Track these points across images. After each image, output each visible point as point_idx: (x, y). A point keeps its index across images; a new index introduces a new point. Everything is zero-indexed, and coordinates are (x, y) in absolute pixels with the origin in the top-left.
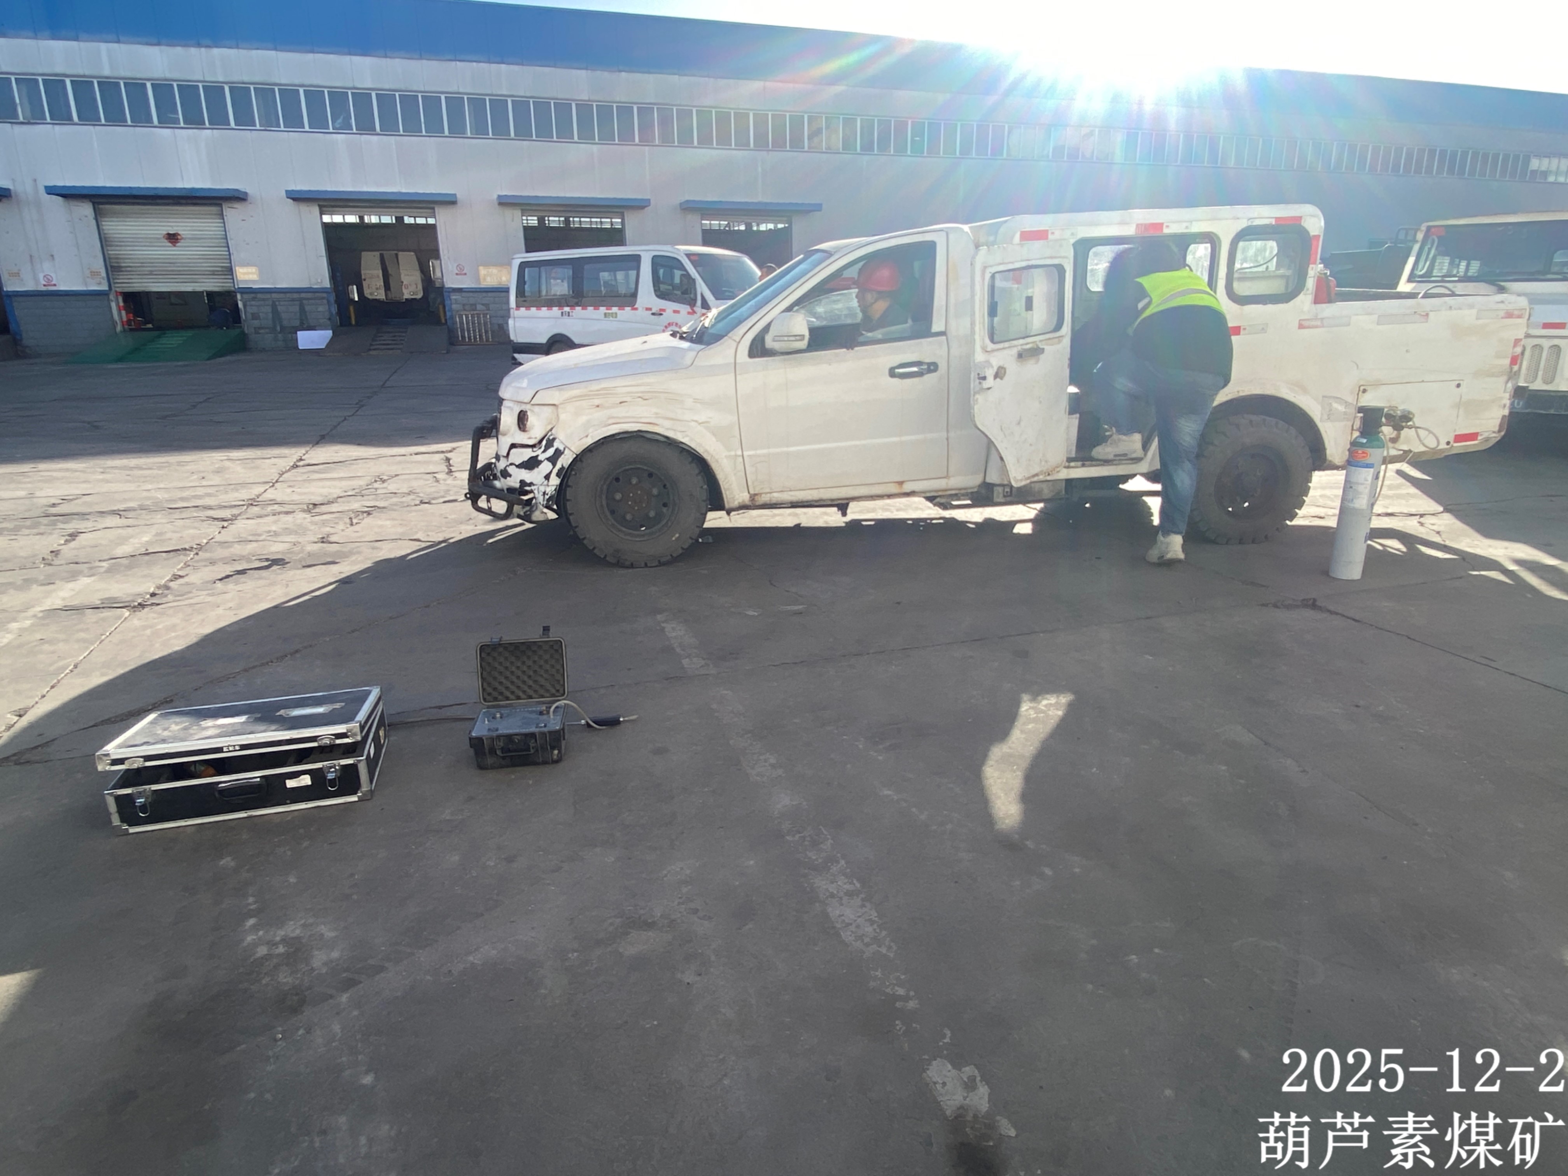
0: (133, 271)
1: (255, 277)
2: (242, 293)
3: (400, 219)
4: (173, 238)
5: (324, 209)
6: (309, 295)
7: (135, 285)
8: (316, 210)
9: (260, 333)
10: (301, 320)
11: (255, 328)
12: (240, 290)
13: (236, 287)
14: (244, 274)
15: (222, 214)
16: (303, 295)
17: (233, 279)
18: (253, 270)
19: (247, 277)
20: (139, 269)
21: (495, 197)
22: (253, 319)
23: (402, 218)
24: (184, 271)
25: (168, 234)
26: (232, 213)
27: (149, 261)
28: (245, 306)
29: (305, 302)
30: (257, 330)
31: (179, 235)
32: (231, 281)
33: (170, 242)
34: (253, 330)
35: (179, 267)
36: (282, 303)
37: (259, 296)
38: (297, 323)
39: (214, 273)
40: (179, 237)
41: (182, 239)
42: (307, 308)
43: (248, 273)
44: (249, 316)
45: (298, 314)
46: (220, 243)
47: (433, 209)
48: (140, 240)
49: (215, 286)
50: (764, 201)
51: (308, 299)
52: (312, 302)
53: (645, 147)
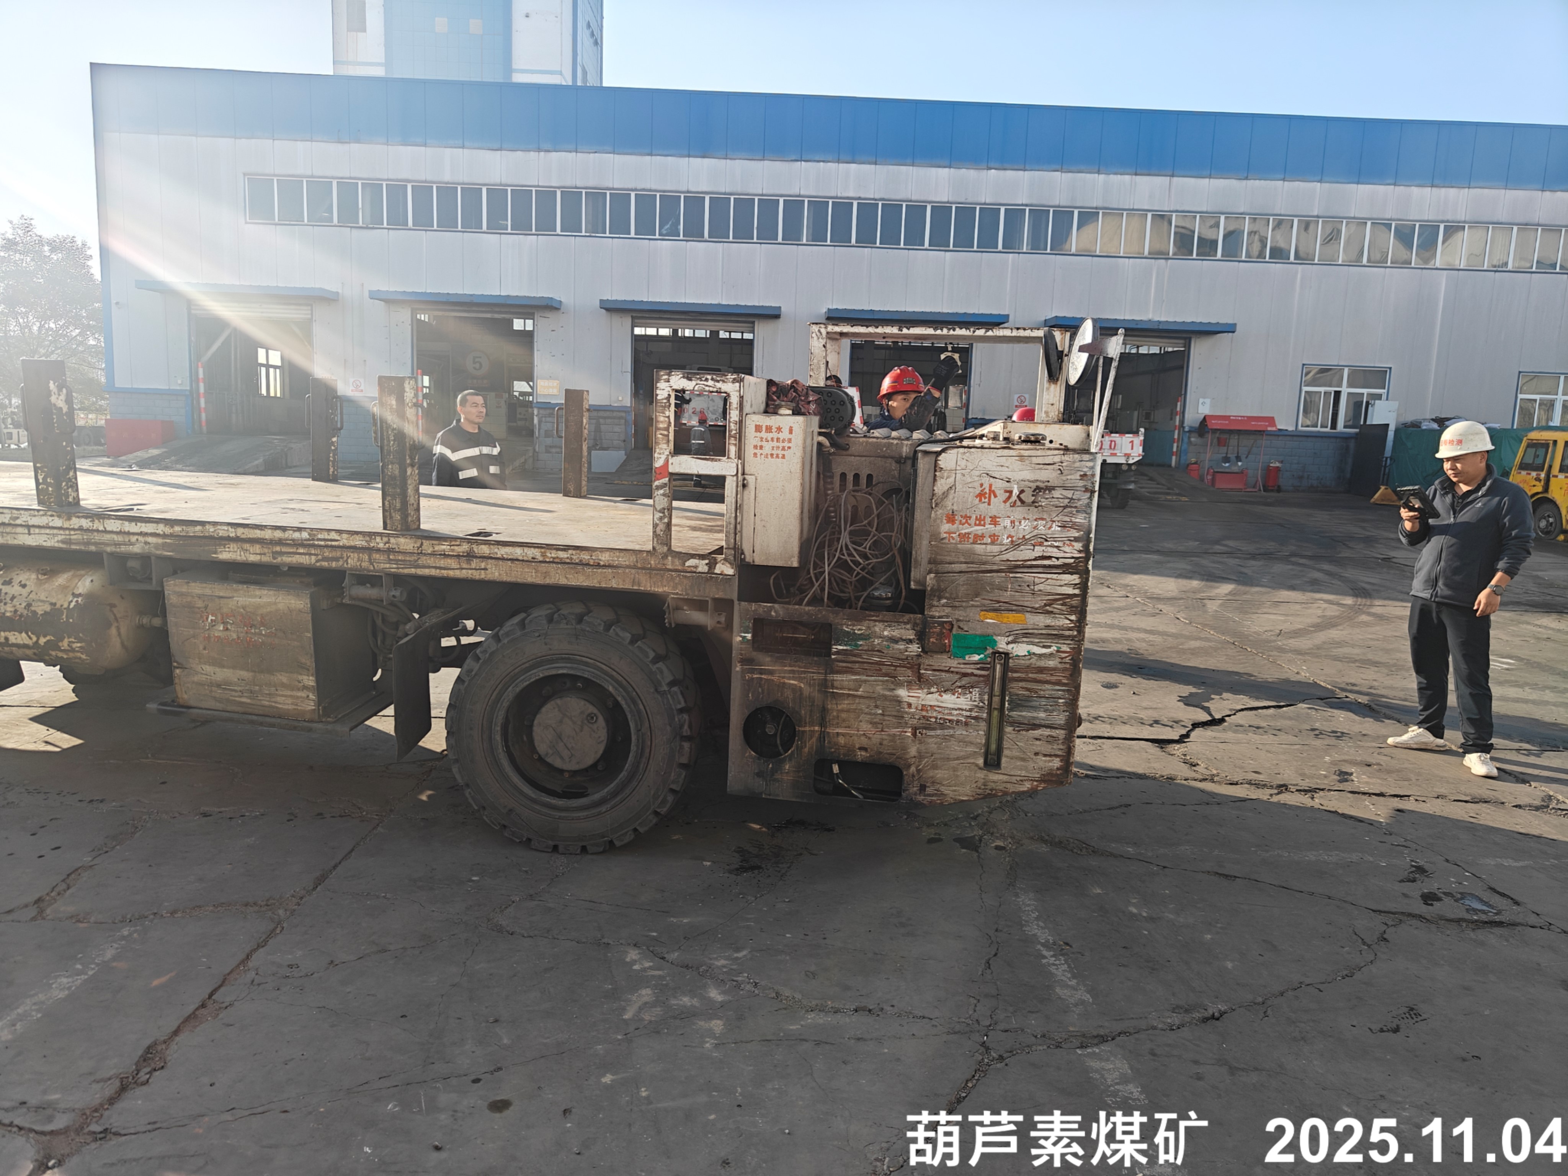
1: (552, 391)
2: (539, 408)
3: (715, 334)
5: (636, 321)
6: (608, 414)
8: (628, 321)
9: (550, 452)
10: (594, 440)
11: (546, 446)
12: (538, 404)
13: (535, 399)
14: (545, 388)
16: (601, 414)
18: (554, 383)
19: (547, 391)
21: (825, 310)
22: (546, 437)
23: (718, 332)
26: (543, 323)
28: (540, 422)
29: (601, 421)
30: (548, 448)
34: (544, 449)
42: (603, 427)
43: (548, 387)
44: (542, 432)
45: (593, 433)
47: (753, 323)
50: (1156, 319)
51: (605, 418)
52: (608, 421)
53: (1011, 255)
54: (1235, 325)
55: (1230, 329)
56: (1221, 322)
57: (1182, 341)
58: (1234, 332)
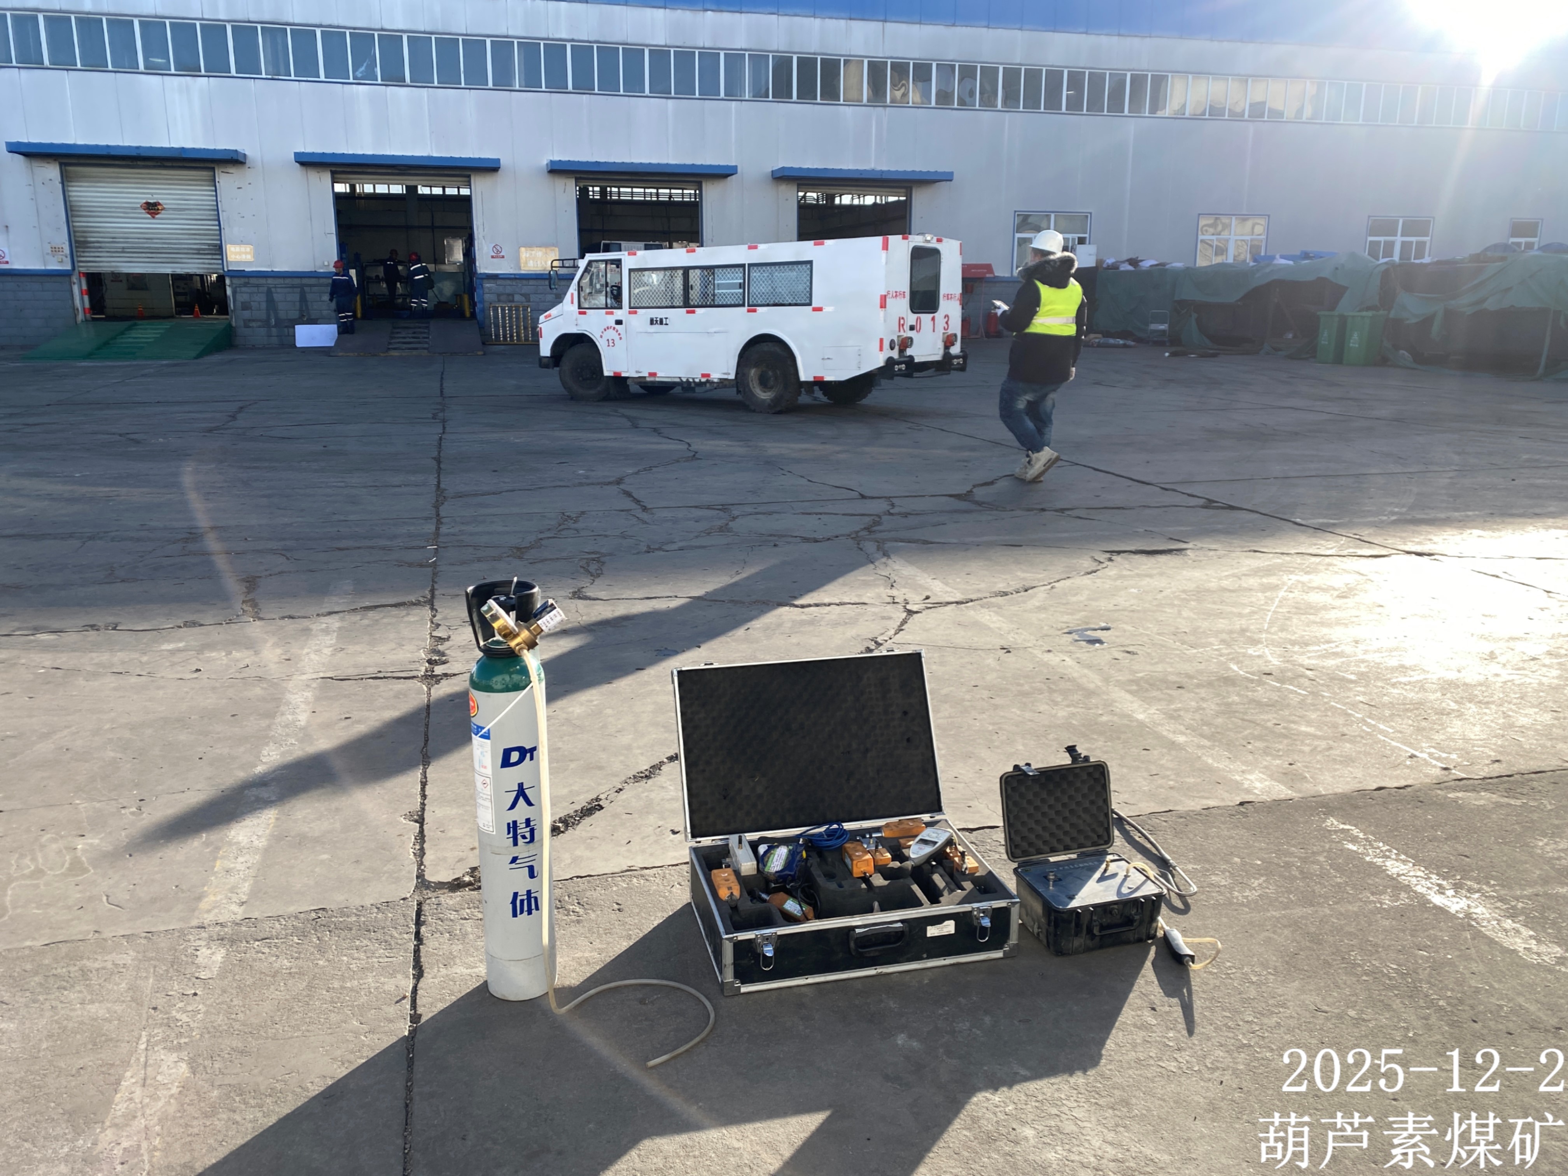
0: (100, 247)
1: (249, 258)
2: (231, 277)
4: (152, 208)
5: (336, 176)
6: (313, 281)
7: (101, 264)
8: (327, 177)
9: (250, 327)
10: (301, 310)
11: (244, 320)
12: (231, 274)
13: (226, 269)
14: (236, 253)
15: (214, 180)
16: (305, 281)
17: (222, 259)
18: (249, 248)
19: (238, 258)
20: (108, 245)
21: (545, 162)
22: (243, 309)
23: (416, 187)
24: (163, 248)
25: (147, 203)
26: (226, 180)
27: (121, 235)
29: (307, 289)
30: (247, 323)
31: (159, 204)
32: (220, 262)
33: (148, 213)
34: (242, 323)
35: (156, 243)
36: (279, 290)
37: (252, 281)
38: (295, 314)
39: (198, 252)
40: (160, 207)
41: (163, 209)
42: (309, 297)
43: (240, 253)
44: (239, 305)
45: (298, 304)
46: (211, 215)
47: (469, 176)
48: (113, 210)
49: (199, 268)
50: (879, 168)
51: (311, 286)
52: (315, 289)
53: (734, 103)
54: (952, 173)
55: (948, 178)
56: (939, 170)
57: (903, 190)
58: (951, 180)
